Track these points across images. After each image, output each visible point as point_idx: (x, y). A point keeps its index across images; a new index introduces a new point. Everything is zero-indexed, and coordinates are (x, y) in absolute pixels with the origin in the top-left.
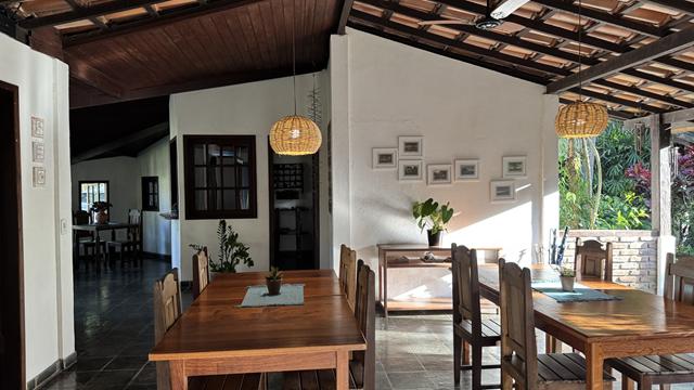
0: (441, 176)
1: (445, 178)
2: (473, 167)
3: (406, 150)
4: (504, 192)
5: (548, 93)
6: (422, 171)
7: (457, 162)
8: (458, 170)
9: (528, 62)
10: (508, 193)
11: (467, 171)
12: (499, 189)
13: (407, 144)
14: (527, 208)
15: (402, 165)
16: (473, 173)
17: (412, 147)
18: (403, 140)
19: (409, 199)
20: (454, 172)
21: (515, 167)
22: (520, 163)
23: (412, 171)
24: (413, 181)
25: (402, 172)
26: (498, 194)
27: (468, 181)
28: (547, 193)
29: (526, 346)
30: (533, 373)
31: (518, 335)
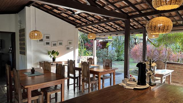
0: (55, 45)
1: (56, 45)
2: (62, 43)
3: (46, 38)
4: (68, 48)
5: (76, 28)
6: (50, 43)
7: (58, 42)
9: (73, 21)
10: (69, 49)
11: (60, 44)
12: (67, 48)
14: (72, 52)
15: (45, 42)
16: (62, 44)
17: (48, 37)
18: (45, 36)
19: (47, 50)
20: (58, 44)
21: (70, 43)
22: (71, 42)
23: (48, 43)
24: (48, 46)
25: (45, 43)
26: (67, 49)
27: (61, 46)
28: (76, 49)
29: (88, 76)
30: (90, 80)
31: (86, 74)
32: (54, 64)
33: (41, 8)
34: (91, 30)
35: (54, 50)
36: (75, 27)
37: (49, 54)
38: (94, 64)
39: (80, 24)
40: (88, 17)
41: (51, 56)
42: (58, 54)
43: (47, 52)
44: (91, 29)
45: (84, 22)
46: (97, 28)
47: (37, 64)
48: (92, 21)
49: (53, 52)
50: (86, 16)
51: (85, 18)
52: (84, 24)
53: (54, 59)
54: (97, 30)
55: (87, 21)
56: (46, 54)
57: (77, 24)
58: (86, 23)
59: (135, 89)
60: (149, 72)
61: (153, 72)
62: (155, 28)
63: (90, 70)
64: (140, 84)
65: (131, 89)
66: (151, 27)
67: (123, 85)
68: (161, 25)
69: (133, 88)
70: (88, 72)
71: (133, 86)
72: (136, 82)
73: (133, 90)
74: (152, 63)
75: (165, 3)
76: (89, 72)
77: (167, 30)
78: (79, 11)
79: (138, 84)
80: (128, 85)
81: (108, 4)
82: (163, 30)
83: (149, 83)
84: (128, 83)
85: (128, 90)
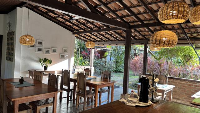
0: (47, 52)
1: (49, 52)
2: (56, 50)
3: (39, 44)
4: (62, 57)
5: (73, 34)
6: (43, 50)
7: (52, 48)
8: (52, 50)
9: (70, 26)
10: (63, 57)
11: (54, 51)
12: (61, 56)
13: (39, 42)
14: (67, 61)
15: (37, 48)
16: (56, 51)
17: (40, 43)
18: (38, 41)
19: (39, 57)
20: (51, 51)
21: (65, 51)
23: (40, 50)
24: (40, 53)
25: (37, 50)
26: (61, 57)
27: (54, 53)
28: (72, 57)
29: (85, 89)
30: (86, 93)
31: (82, 87)
32: (46, 73)
33: (35, 10)
34: (89, 38)
35: (46, 58)
36: (71, 33)
37: (40, 62)
38: (91, 75)
39: (77, 30)
40: (87, 23)
41: (43, 64)
42: (50, 62)
43: (38, 60)
44: (89, 36)
45: (82, 29)
46: (96, 36)
47: (26, 72)
48: (91, 28)
49: (45, 60)
50: (85, 22)
51: (84, 24)
52: (82, 31)
53: (46, 68)
54: (96, 38)
55: (85, 27)
56: (37, 61)
57: (74, 31)
58: (84, 30)
59: (136, 106)
60: (152, 88)
61: (155, 88)
62: (160, 42)
63: (87, 82)
64: (143, 101)
65: (133, 107)
66: (156, 40)
67: (124, 101)
68: (166, 39)
69: (134, 105)
70: (84, 84)
71: (135, 103)
72: (137, 98)
73: (134, 108)
74: (155, 78)
75: (171, 17)
76: (86, 84)
77: (172, 45)
78: (77, 17)
79: (140, 100)
80: (129, 101)
81: (109, 12)
82: (168, 45)
83: (151, 100)
84: (129, 99)
85: (130, 107)
